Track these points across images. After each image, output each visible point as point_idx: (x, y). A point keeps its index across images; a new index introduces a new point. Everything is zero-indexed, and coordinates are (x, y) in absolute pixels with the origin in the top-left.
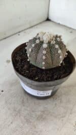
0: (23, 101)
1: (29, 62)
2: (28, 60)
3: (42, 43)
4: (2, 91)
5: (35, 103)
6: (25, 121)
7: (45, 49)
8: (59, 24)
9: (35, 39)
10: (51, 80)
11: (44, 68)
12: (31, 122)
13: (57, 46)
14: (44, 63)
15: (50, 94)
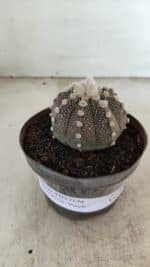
0: (84, 237)
4: (30, 252)
5: (105, 224)
6: (122, 262)
8: (11, 77)
12: (130, 256)
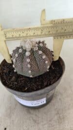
1: (16, 72)
2: (15, 71)
3: (25, 51)
7: (29, 57)
9: (18, 48)
10: (42, 88)
11: (31, 76)
13: (40, 52)
14: (30, 72)
15: (45, 102)
